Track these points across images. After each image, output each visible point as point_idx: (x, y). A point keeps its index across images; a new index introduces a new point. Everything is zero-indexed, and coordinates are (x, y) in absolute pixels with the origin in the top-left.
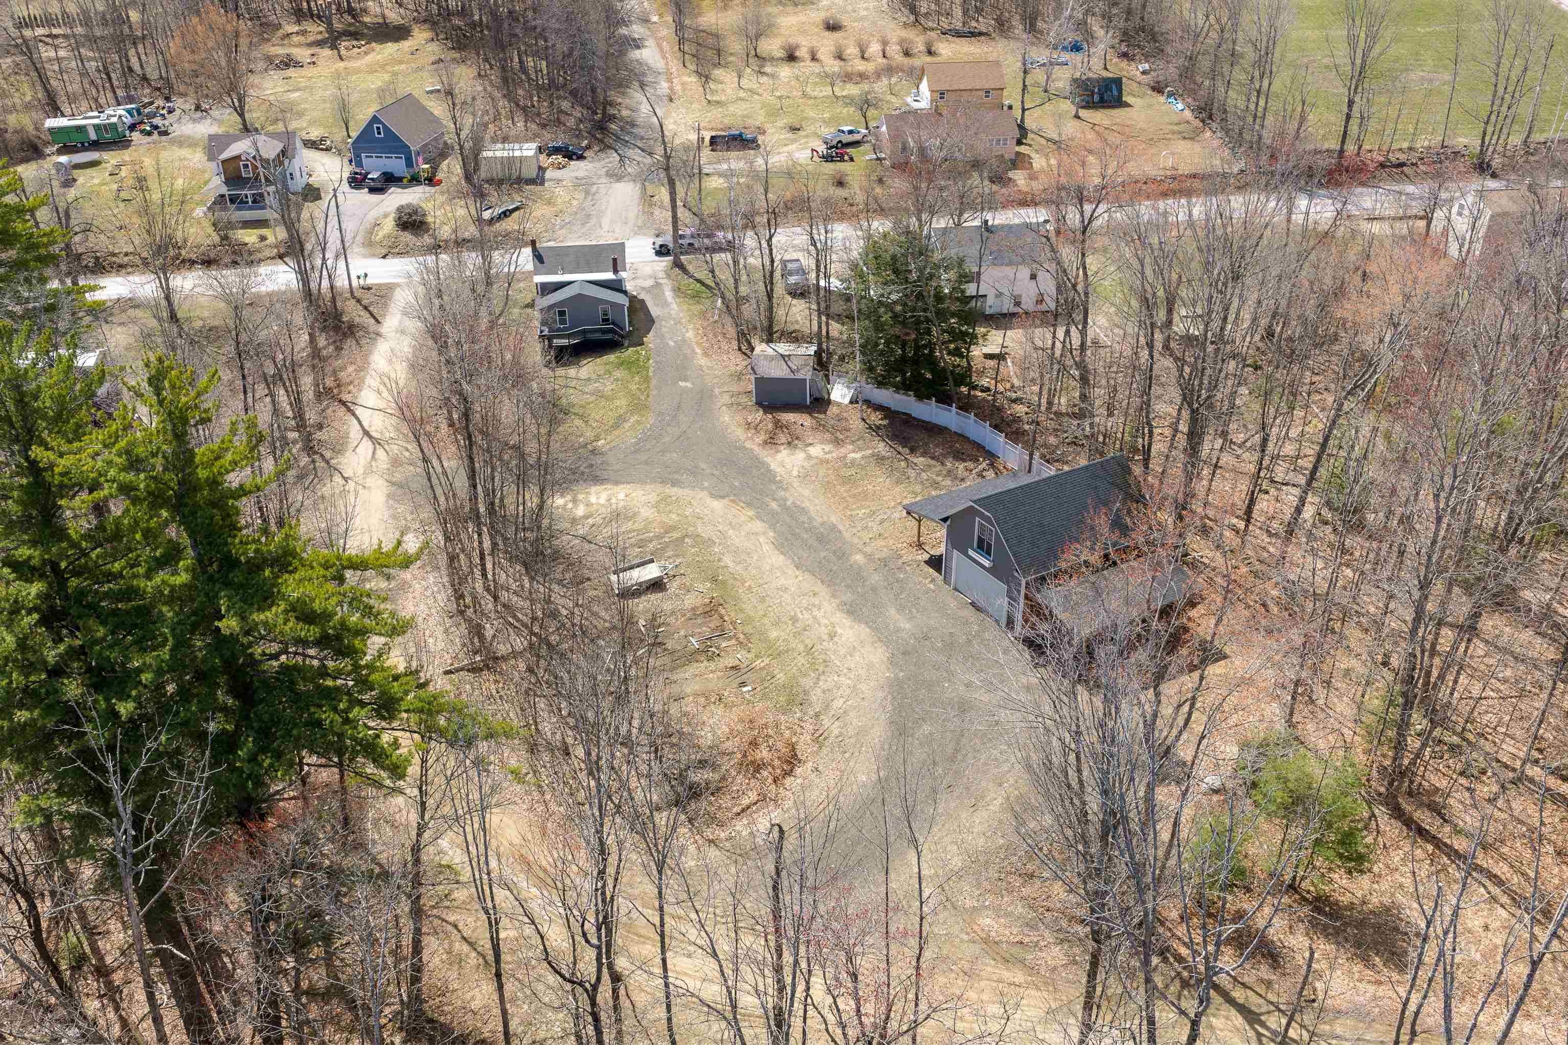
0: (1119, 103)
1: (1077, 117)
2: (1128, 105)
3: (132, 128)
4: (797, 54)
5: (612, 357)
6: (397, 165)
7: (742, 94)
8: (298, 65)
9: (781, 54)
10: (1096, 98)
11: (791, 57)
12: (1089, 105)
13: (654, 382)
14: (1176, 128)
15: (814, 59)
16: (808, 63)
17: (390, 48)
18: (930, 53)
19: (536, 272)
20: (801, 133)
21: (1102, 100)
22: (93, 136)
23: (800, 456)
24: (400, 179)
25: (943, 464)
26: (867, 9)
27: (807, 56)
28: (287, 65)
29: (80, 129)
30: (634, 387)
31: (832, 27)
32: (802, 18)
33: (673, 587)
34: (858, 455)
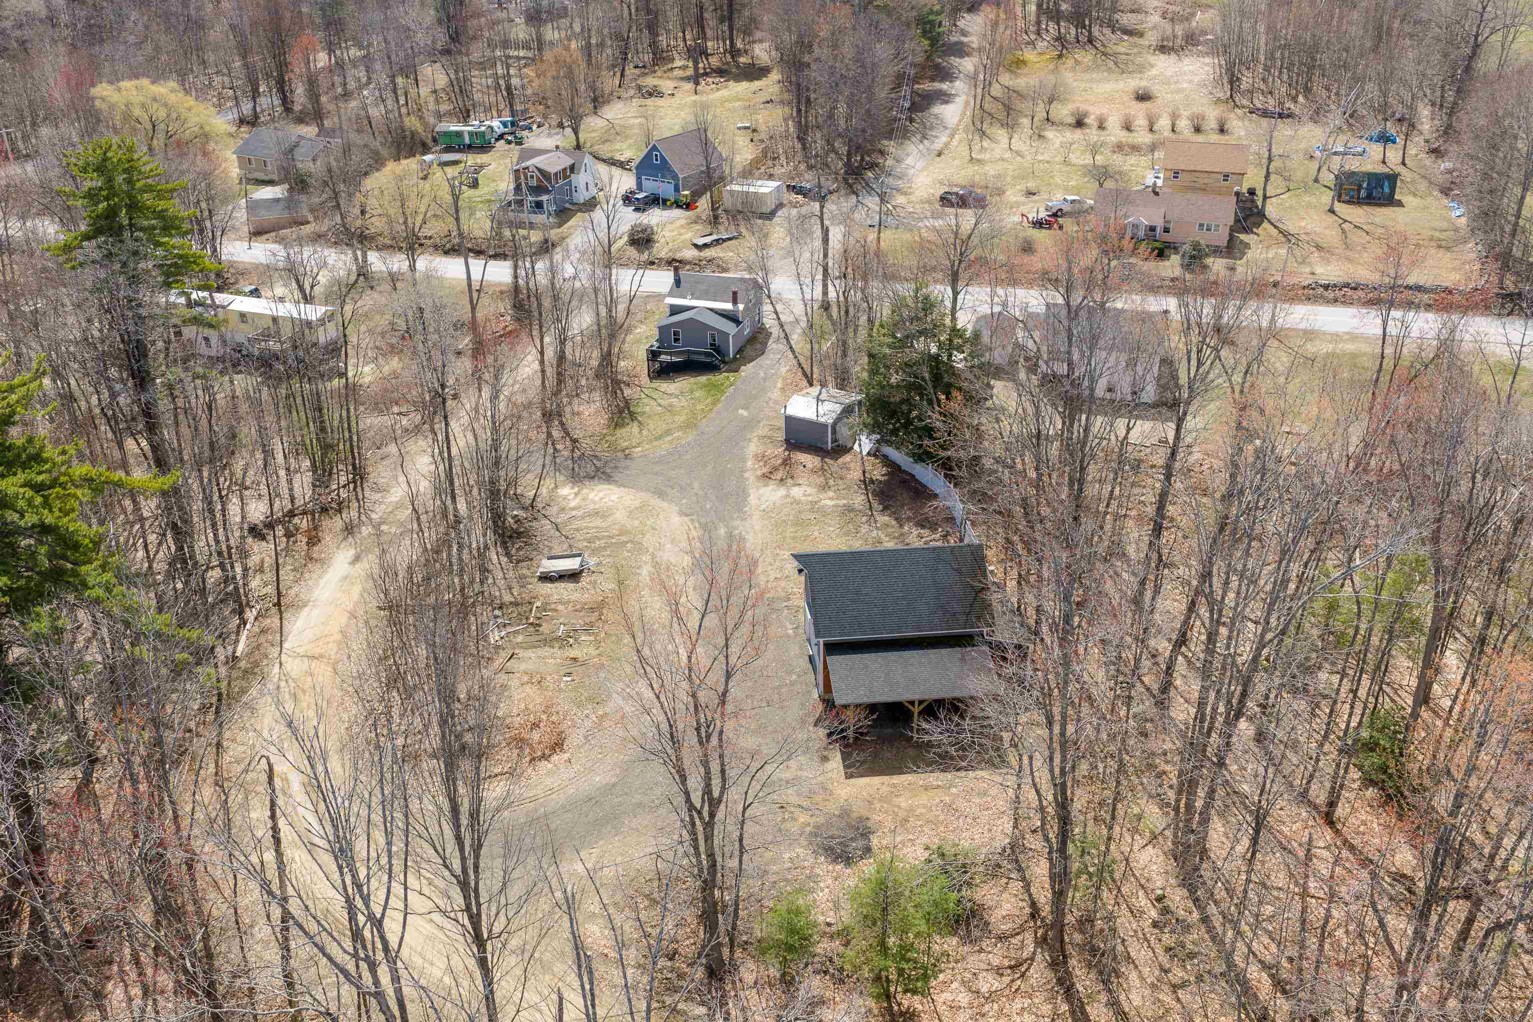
0: (1390, 201)
1: (1332, 211)
2: (1400, 204)
3: (501, 137)
4: (1086, 120)
5: (703, 379)
6: (665, 189)
7: (1007, 155)
8: (660, 95)
9: (1071, 120)
10: (1363, 193)
11: (1080, 124)
12: (1355, 201)
13: (719, 406)
14: (1437, 234)
15: (1101, 127)
16: (1094, 131)
17: (743, 87)
18: (1222, 131)
19: (671, 294)
20: (1035, 198)
21: (1369, 196)
22: (467, 141)
23: (782, 492)
24: (665, 201)
25: (901, 526)
26: (1190, 82)
27: (1096, 124)
28: (651, 95)
29: (459, 134)
30: (699, 407)
31: (1143, 97)
32: (1121, 85)
33: (585, 580)
34: (830, 503)
